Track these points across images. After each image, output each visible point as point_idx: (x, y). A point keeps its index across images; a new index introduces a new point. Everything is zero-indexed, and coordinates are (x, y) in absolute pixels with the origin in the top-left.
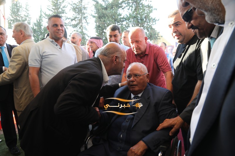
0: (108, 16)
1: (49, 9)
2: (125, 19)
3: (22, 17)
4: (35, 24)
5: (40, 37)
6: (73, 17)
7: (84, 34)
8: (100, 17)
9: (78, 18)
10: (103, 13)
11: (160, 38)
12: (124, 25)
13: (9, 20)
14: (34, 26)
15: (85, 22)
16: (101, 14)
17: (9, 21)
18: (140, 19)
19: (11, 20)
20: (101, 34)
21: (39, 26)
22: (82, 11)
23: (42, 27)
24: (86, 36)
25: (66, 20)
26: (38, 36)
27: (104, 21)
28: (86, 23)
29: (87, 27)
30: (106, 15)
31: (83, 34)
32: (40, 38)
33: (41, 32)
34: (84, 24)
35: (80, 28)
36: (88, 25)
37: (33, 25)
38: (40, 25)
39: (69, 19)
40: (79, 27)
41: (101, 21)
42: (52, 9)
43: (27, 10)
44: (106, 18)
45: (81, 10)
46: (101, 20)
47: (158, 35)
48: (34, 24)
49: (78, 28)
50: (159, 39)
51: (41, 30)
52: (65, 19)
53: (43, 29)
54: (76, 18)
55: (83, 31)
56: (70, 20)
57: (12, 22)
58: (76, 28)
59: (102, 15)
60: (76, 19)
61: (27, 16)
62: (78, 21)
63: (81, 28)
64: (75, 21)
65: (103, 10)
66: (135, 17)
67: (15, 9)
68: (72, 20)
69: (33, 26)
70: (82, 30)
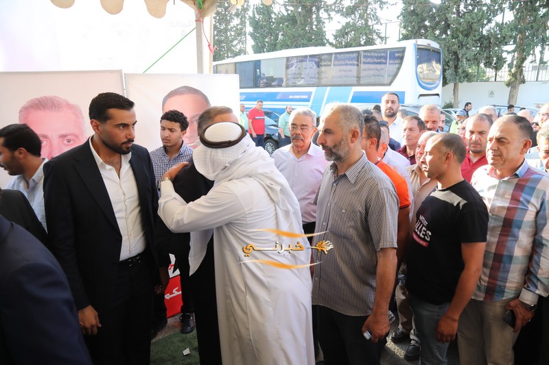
4: (257, 8)
5: (266, 40)
7: (371, 31)
12: (485, 5)
20: (416, 33)
21: (266, 12)
23: (273, 16)
24: (375, 37)
26: (263, 37)
28: (379, 3)
29: (379, 13)
31: (368, 32)
32: (267, 42)
33: (271, 29)
34: (373, 7)
35: (361, 17)
36: (382, 8)
37: (253, 12)
38: (268, 11)
40: (360, 14)
48: (255, 10)
49: (358, 16)
53: (273, 20)
55: (370, 23)
58: (353, 16)
63: (364, 16)
69: (254, 14)
70: (367, 21)
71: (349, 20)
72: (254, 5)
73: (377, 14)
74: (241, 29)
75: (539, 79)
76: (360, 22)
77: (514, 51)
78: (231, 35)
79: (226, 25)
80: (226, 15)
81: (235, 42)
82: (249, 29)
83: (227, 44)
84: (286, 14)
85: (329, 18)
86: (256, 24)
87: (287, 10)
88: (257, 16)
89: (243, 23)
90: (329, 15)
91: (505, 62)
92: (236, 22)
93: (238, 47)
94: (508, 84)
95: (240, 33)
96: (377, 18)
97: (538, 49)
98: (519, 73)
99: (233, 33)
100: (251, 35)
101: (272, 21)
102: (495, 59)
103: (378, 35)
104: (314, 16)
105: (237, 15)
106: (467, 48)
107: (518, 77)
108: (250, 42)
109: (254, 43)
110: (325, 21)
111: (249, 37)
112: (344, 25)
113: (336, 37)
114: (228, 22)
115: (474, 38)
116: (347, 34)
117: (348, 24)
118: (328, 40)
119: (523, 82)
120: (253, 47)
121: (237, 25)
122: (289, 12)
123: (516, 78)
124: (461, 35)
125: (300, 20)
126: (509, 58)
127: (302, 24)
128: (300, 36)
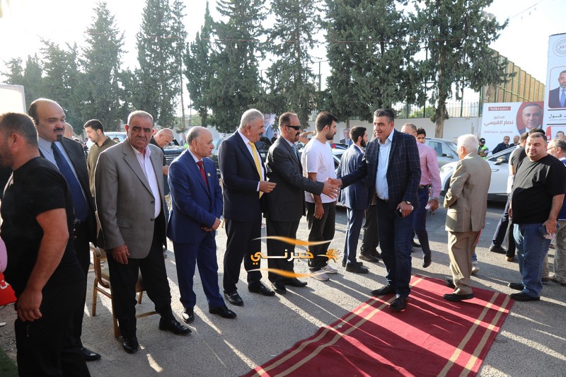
0: (361, 22)
1: (222, 9)
2: (407, 26)
3: (168, 33)
4: (192, 46)
5: (202, 78)
6: (276, 28)
7: (303, 70)
8: (340, 26)
9: (289, 29)
10: (347, 15)
11: (508, 79)
13: (140, 39)
14: (191, 52)
15: (307, 37)
16: (342, 18)
17: (140, 42)
18: (450, 27)
19: (145, 40)
21: (201, 51)
22: (300, 12)
25: (259, 35)
26: (199, 75)
27: (350, 35)
28: (309, 41)
29: (310, 52)
30: (355, 20)
31: (299, 69)
33: (204, 67)
34: (305, 45)
36: (312, 47)
38: (203, 49)
39: (266, 32)
41: (342, 37)
42: (230, 10)
43: (177, 16)
44: (355, 27)
45: (296, 10)
46: (340, 34)
47: (501, 69)
48: (190, 48)
49: (289, 54)
50: (506, 81)
51: (206, 61)
52: (258, 33)
54: (284, 29)
55: (301, 62)
56: (269, 35)
57: (146, 46)
58: (284, 54)
59: (344, 20)
60: (284, 32)
61: (178, 30)
62: (288, 38)
64: (283, 36)
65: (348, 8)
66: (435, 22)
67: (155, 14)
68: (274, 35)
69: (188, 52)
70: (298, 60)
71: (280, 58)
72: (188, 43)
73: (308, 53)
74: (177, 67)
75: (463, 116)
76: (291, 60)
77: (433, 87)
78: (166, 74)
79: (162, 64)
80: (162, 53)
81: (170, 81)
82: (184, 67)
83: (163, 83)
84: (220, 52)
85: (262, 57)
86: (190, 63)
87: (221, 48)
88: (191, 54)
89: (178, 61)
90: (263, 53)
91: (426, 98)
92: (171, 60)
93: (173, 86)
94: (434, 121)
95: (175, 71)
96: (307, 56)
97: (453, 86)
98: (442, 109)
99: (168, 72)
100: (186, 73)
101: (208, 60)
102: (417, 95)
103: (309, 72)
104: (248, 55)
105: (172, 53)
106: (388, 85)
107: (442, 113)
108: (186, 81)
109: (188, 82)
110: (258, 59)
111: (183, 76)
112: (276, 62)
113: (268, 75)
114: (164, 60)
115: (394, 75)
116: (279, 72)
117: (279, 62)
118: (261, 79)
119: (447, 117)
120: (188, 85)
121: (172, 63)
122: (223, 50)
123: (440, 114)
124: (381, 72)
125: (232, 58)
126: (429, 94)
127: (235, 63)
128: (232, 74)
